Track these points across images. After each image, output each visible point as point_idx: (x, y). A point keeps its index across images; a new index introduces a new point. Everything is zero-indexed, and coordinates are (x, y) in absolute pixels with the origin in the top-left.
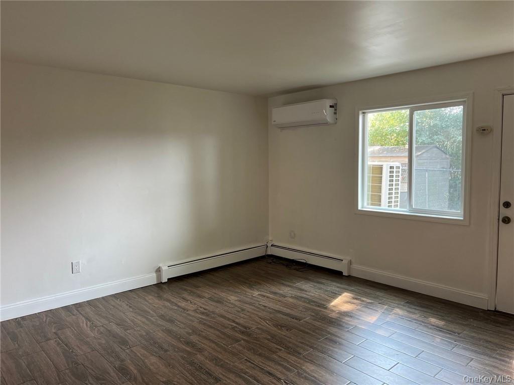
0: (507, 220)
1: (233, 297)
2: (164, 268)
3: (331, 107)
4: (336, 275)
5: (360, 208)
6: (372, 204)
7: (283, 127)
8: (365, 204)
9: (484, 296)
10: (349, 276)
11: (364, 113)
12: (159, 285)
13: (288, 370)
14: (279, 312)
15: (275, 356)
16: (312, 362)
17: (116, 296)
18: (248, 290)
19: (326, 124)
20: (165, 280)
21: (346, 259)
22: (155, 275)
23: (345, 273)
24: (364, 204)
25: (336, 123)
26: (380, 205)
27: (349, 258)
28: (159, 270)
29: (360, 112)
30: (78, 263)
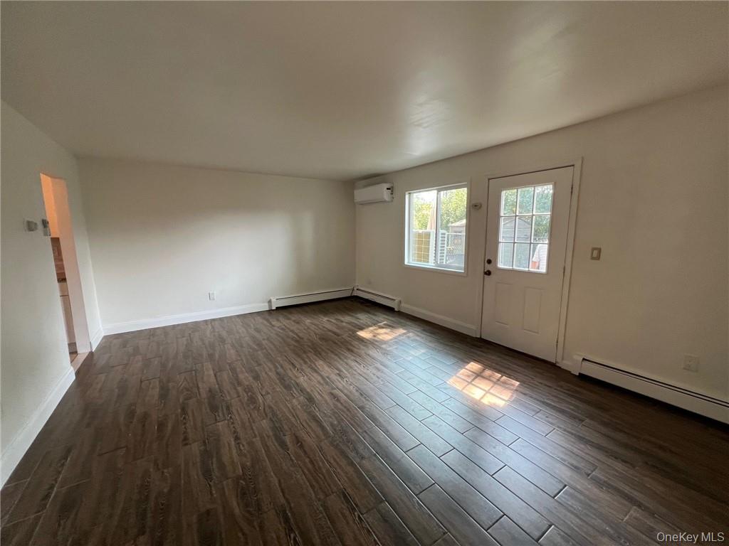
0: (488, 273)
1: (308, 321)
2: (273, 300)
3: (388, 189)
4: (389, 310)
5: (406, 263)
6: (418, 261)
7: (363, 204)
8: (411, 261)
9: (474, 327)
10: (399, 311)
11: (410, 193)
12: (270, 311)
13: (305, 363)
14: (330, 331)
15: (304, 356)
16: (324, 360)
17: (238, 316)
18: (322, 317)
19: (385, 201)
20: (274, 308)
21: (397, 299)
22: (267, 304)
23: (396, 310)
24: (410, 259)
25: (392, 201)
26: (428, 262)
27: (400, 299)
28: (270, 302)
29: (407, 193)
30: (213, 294)
